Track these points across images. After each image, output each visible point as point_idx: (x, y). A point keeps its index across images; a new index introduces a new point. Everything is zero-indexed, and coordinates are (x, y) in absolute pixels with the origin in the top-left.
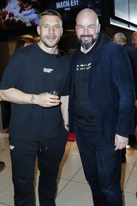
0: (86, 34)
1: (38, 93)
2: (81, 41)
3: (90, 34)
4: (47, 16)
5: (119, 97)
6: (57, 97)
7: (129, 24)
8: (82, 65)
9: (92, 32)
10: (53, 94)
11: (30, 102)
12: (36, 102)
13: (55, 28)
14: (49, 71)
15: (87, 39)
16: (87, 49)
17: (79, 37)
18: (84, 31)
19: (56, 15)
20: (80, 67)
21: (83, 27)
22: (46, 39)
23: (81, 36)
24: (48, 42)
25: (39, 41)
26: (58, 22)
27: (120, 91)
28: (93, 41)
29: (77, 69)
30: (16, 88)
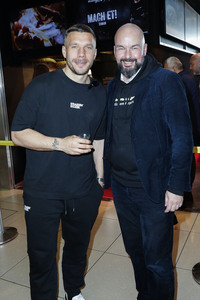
0: (128, 57)
1: (62, 136)
2: (121, 67)
3: (133, 57)
4: (76, 33)
5: (171, 142)
6: (88, 142)
7: (185, 44)
8: (122, 99)
9: (135, 54)
10: (82, 137)
11: (53, 148)
12: (60, 148)
13: (86, 49)
14: (78, 106)
15: (129, 64)
16: (129, 77)
17: (118, 62)
18: (126, 53)
19: (88, 31)
20: (119, 102)
21: (124, 49)
22: (74, 64)
23: (121, 60)
24: (77, 68)
25: (65, 66)
26: (90, 40)
27: (172, 133)
28: (137, 67)
29: (116, 104)
30: (33, 129)
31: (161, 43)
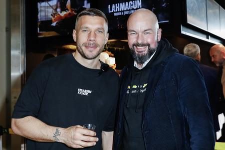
0: (140, 42)
3: (145, 42)
5: (189, 136)
8: (135, 87)
9: (148, 39)
13: (97, 33)
14: (86, 92)
15: (141, 48)
16: (142, 63)
17: (131, 47)
18: (138, 37)
19: (100, 15)
20: (132, 89)
21: (137, 33)
22: (83, 48)
23: (134, 45)
24: (87, 52)
26: (102, 24)
28: (150, 53)
29: (128, 92)
31: (183, 32)
